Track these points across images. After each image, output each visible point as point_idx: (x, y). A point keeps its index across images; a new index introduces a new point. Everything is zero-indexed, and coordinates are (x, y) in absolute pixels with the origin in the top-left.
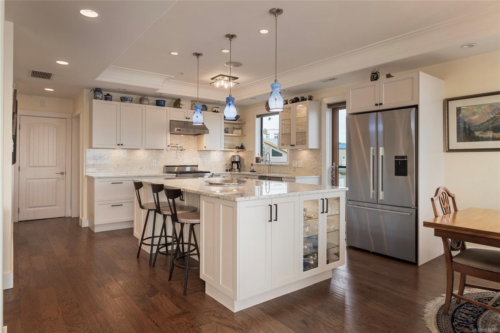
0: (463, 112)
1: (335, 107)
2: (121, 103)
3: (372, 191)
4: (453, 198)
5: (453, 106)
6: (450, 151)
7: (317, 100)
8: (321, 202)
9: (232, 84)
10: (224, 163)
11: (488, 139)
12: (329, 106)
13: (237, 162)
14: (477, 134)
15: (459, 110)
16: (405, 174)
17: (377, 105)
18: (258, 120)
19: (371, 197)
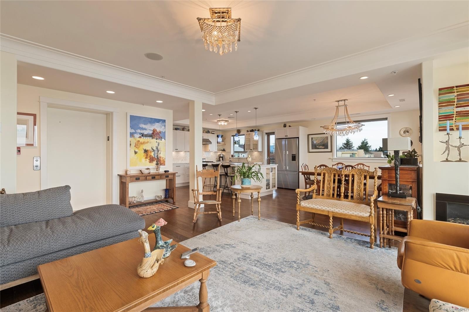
0: (313, 139)
1: (268, 134)
2: (176, 131)
3: (284, 167)
4: (308, 166)
5: (310, 137)
6: (309, 152)
7: (261, 131)
8: (270, 169)
9: (226, 124)
10: (216, 157)
11: (320, 149)
12: (266, 133)
13: (222, 157)
14: (317, 147)
15: (312, 138)
16: (295, 160)
17: (286, 136)
18: (232, 138)
19: (284, 169)
